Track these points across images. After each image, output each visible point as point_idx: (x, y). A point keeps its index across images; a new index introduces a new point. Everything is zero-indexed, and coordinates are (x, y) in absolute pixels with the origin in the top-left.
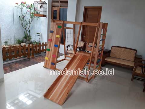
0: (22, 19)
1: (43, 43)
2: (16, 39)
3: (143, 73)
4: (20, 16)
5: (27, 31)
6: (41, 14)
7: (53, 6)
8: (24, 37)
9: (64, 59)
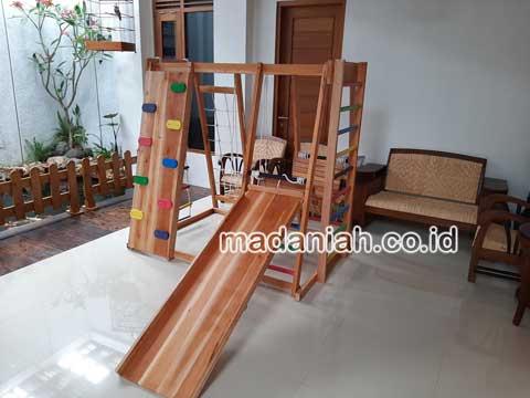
0: (45, 66)
1: (128, 153)
2: (26, 141)
3: (512, 249)
4: (34, 55)
5: (66, 109)
6: (113, 40)
7: (157, 7)
8: (59, 135)
9: (212, 212)
